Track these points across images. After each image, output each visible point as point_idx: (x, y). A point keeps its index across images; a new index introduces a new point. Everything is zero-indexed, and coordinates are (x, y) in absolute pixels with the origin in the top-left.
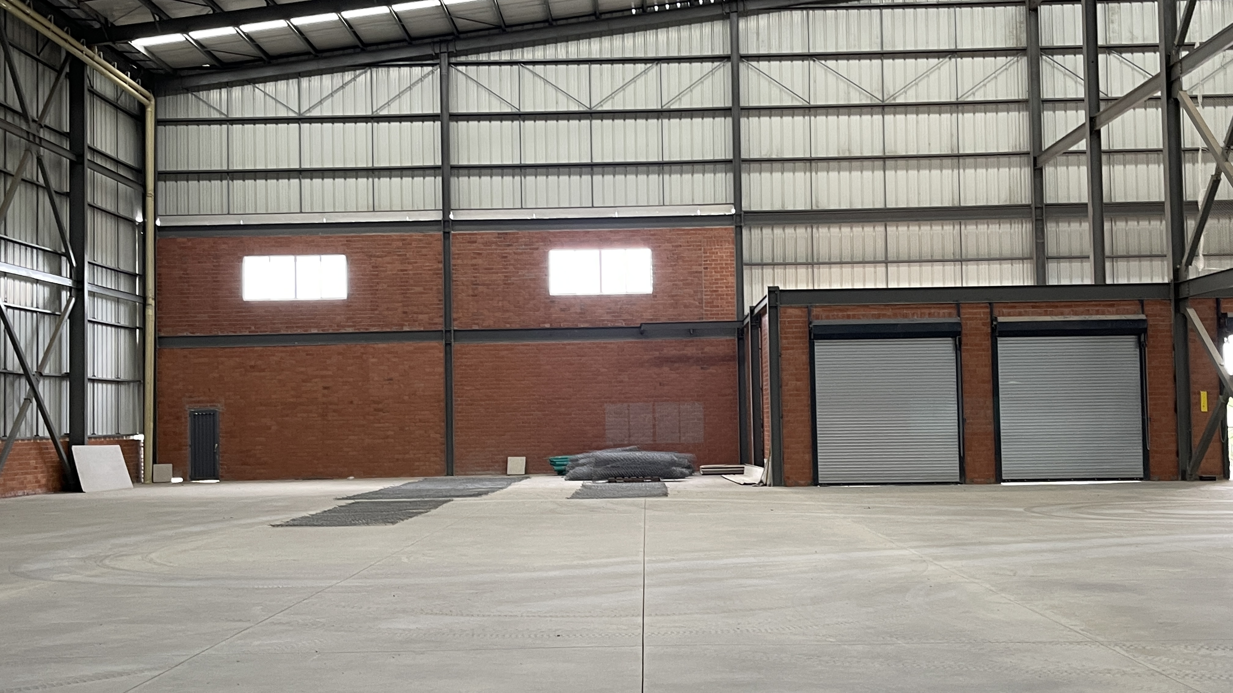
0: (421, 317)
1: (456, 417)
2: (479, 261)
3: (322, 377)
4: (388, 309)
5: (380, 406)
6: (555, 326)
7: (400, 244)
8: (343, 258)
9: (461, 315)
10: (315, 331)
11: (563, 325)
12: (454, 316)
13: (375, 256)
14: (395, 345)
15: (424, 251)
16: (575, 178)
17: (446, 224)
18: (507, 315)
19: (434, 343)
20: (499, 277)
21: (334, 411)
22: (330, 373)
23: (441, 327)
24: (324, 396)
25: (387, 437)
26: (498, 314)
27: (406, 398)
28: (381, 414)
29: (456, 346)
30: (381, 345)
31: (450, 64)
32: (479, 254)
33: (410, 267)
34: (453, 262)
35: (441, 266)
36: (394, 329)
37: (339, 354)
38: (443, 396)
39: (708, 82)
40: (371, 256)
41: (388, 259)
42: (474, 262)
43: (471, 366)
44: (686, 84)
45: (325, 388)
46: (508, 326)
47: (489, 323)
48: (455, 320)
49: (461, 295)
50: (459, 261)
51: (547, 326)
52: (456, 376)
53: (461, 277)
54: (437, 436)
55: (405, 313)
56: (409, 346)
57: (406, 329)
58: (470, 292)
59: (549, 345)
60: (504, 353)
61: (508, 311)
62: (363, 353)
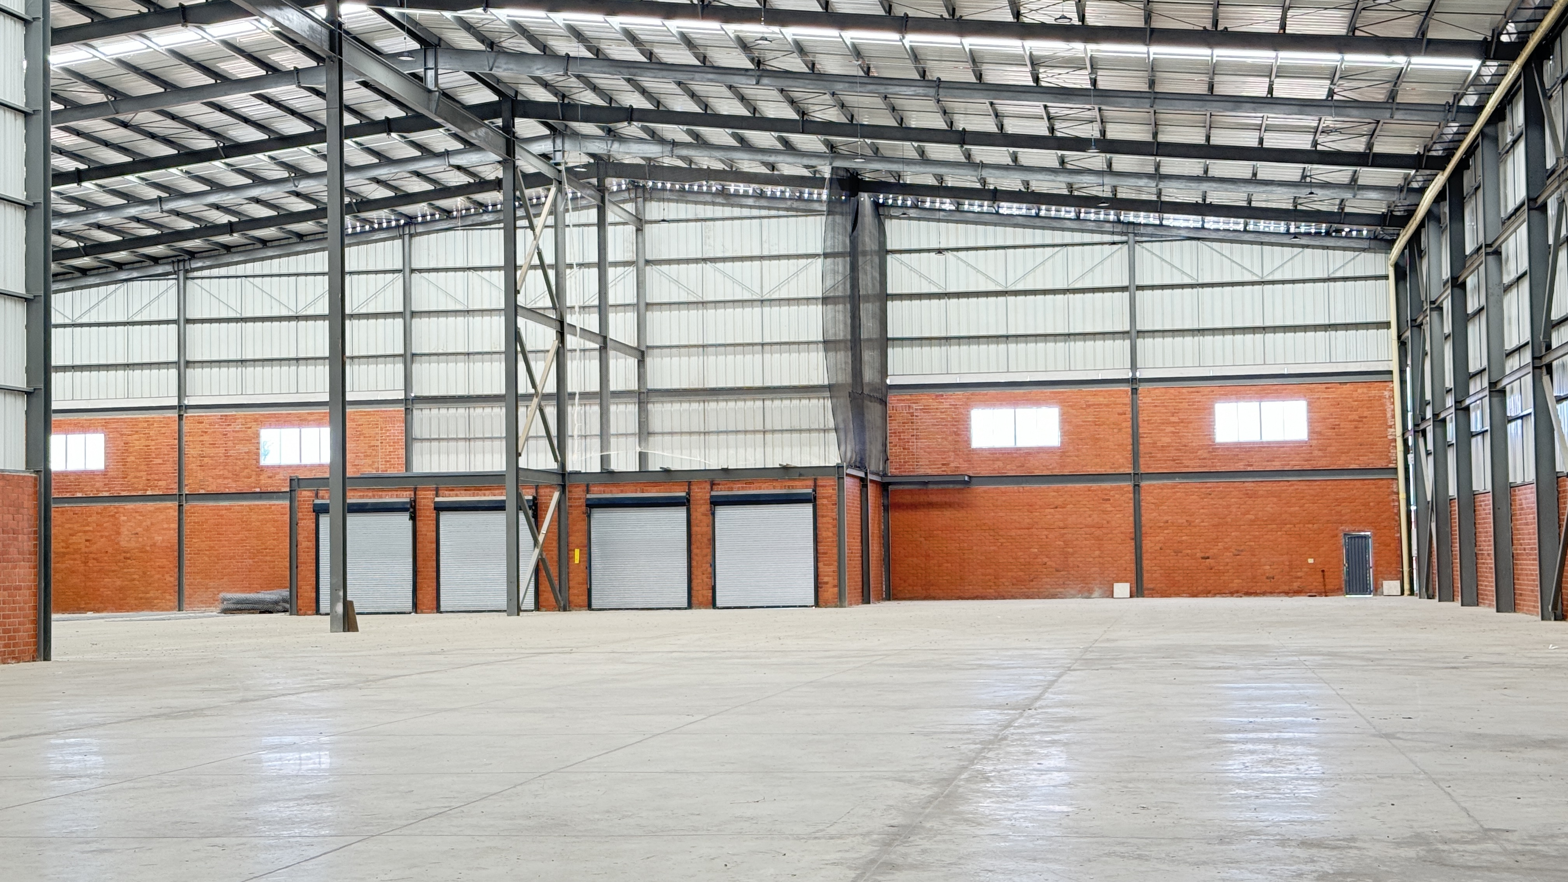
0: (160, 483)
1: (186, 563)
2: (206, 438)
3: (85, 532)
4: (136, 477)
5: (128, 555)
6: (264, 490)
7: (145, 425)
8: (103, 435)
9: (190, 481)
10: (79, 495)
11: (269, 489)
12: (186, 482)
13: (125, 435)
14: (139, 505)
15: (163, 430)
16: (285, 369)
17: (181, 408)
18: (226, 481)
19: (169, 504)
20: (222, 451)
21: (94, 559)
22: (91, 528)
23: (176, 492)
24: (86, 547)
25: (134, 580)
26: (220, 481)
27: (148, 548)
28: (129, 561)
29: (186, 506)
30: (130, 506)
31: (186, 278)
32: (206, 432)
33: (153, 443)
34: (185, 439)
35: (177, 441)
36: (140, 493)
37: (97, 513)
38: (177, 547)
39: (389, 291)
40: (122, 435)
41: (136, 437)
42: (201, 438)
43: (198, 522)
44: (372, 291)
45: (87, 541)
46: (227, 491)
47: (212, 488)
48: (186, 485)
49: (191, 465)
50: (191, 439)
51: (258, 490)
52: (186, 530)
53: (191, 451)
54: (171, 579)
55: (148, 480)
56: (150, 505)
57: (149, 493)
58: (198, 463)
59: (258, 505)
60: (224, 512)
61: (225, 478)
62: (116, 513)
